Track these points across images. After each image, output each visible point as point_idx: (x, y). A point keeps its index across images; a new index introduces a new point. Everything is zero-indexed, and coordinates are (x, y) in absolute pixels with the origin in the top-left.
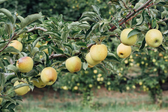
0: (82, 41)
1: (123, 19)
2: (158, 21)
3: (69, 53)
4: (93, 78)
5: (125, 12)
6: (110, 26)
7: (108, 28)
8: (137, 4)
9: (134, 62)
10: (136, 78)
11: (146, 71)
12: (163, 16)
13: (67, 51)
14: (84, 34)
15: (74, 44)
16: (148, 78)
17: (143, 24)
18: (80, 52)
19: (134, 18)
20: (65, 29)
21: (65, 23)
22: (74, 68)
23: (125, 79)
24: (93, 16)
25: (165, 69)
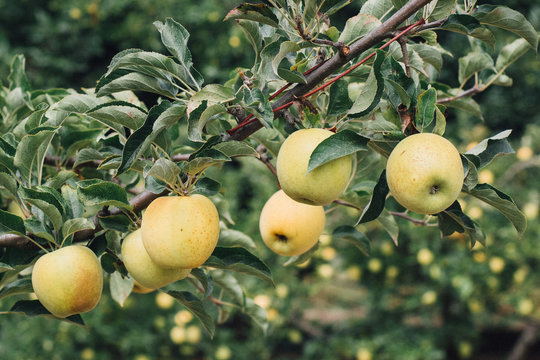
0: (108, 176)
1: (291, 88)
2: (443, 96)
3: (50, 229)
4: (154, 330)
5: (301, 55)
6: (230, 116)
7: (226, 124)
8: (353, 22)
9: (339, 262)
10: (342, 334)
11: (389, 303)
12: (467, 73)
13: (38, 223)
14: (119, 146)
15: (71, 192)
16: (399, 332)
17: (379, 110)
18: (99, 228)
19: (337, 81)
20: (35, 123)
21: (34, 97)
22: (69, 297)
23: (295, 337)
24: (160, 71)
25: (472, 296)
